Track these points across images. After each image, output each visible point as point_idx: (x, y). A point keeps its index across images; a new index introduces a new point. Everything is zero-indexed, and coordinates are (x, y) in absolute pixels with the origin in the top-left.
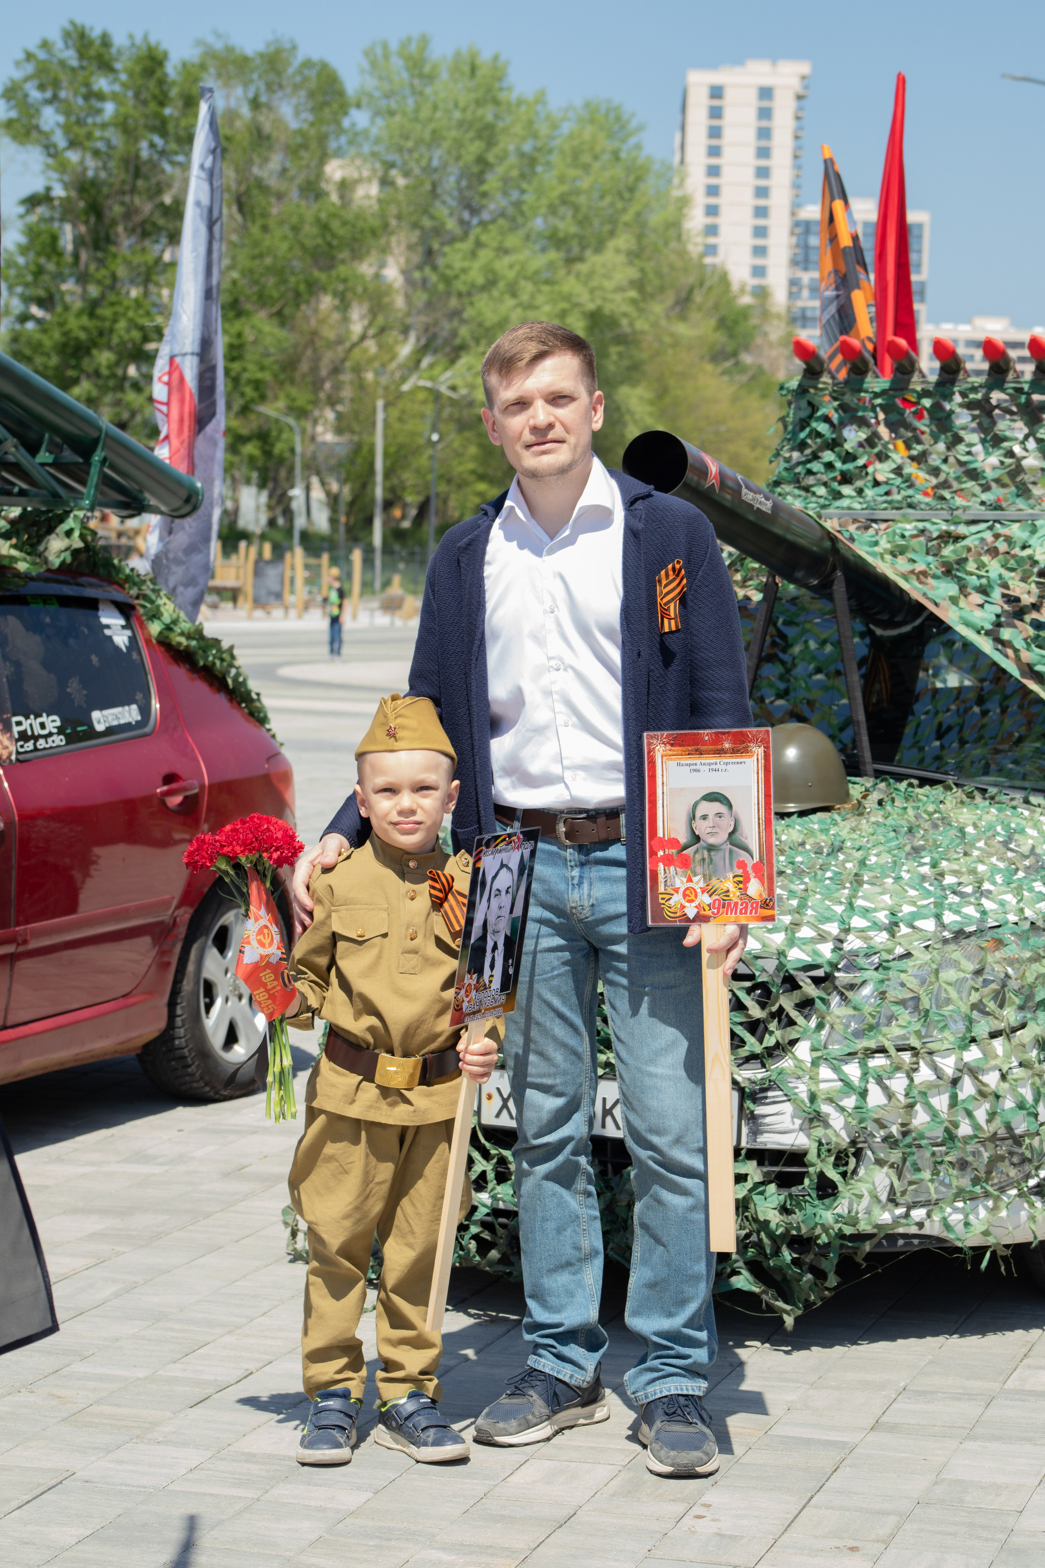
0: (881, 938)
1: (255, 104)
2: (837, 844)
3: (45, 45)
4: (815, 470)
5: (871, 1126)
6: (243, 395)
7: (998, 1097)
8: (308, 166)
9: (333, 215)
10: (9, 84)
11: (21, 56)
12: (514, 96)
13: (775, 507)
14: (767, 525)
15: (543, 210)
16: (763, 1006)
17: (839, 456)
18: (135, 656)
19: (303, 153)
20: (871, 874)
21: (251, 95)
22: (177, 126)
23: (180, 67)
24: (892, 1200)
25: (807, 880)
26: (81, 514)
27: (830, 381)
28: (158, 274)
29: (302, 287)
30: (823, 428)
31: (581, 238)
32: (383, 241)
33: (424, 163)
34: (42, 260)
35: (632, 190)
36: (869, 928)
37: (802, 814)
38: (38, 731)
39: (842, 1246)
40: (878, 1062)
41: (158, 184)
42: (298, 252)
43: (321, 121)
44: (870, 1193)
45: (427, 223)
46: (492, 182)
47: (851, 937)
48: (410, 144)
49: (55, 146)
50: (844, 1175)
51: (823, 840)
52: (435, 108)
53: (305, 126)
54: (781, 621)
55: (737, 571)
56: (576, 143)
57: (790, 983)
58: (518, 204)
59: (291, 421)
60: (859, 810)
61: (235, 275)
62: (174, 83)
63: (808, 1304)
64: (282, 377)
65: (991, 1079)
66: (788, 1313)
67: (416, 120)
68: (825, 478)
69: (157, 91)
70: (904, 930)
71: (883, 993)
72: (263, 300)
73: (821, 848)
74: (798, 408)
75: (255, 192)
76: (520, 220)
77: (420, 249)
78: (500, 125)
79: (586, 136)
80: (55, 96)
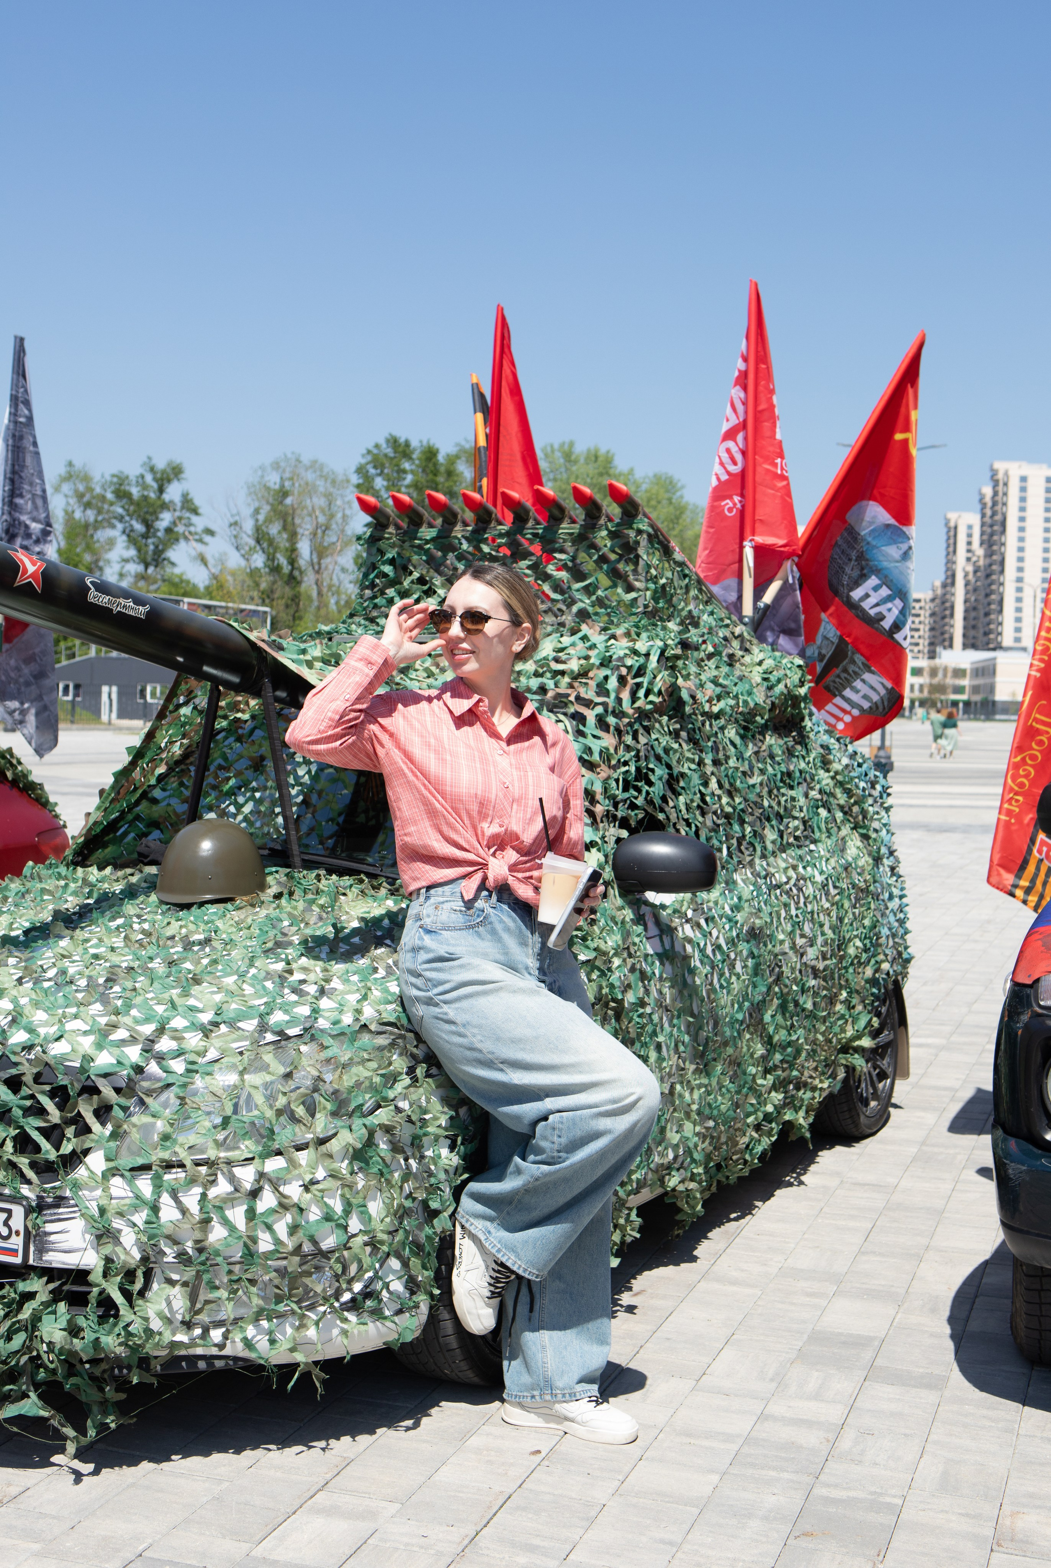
0: (195, 1039)
3: (377, 446)
5: (163, 1244)
7: (301, 1210)
10: (359, 466)
11: (365, 452)
12: (617, 471)
16: (62, 1110)
23: (445, 456)
24: (185, 1322)
25: (142, 978)
27: (394, 532)
35: (678, 518)
36: (186, 1029)
40: (173, 1176)
44: (158, 1314)
47: (163, 1038)
50: (128, 1297)
57: (90, 1089)
62: (442, 464)
65: (293, 1191)
66: (71, 1441)
69: (433, 469)
70: (222, 1030)
71: (184, 1098)
74: (370, 554)
79: (654, 491)
80: (382, 472)
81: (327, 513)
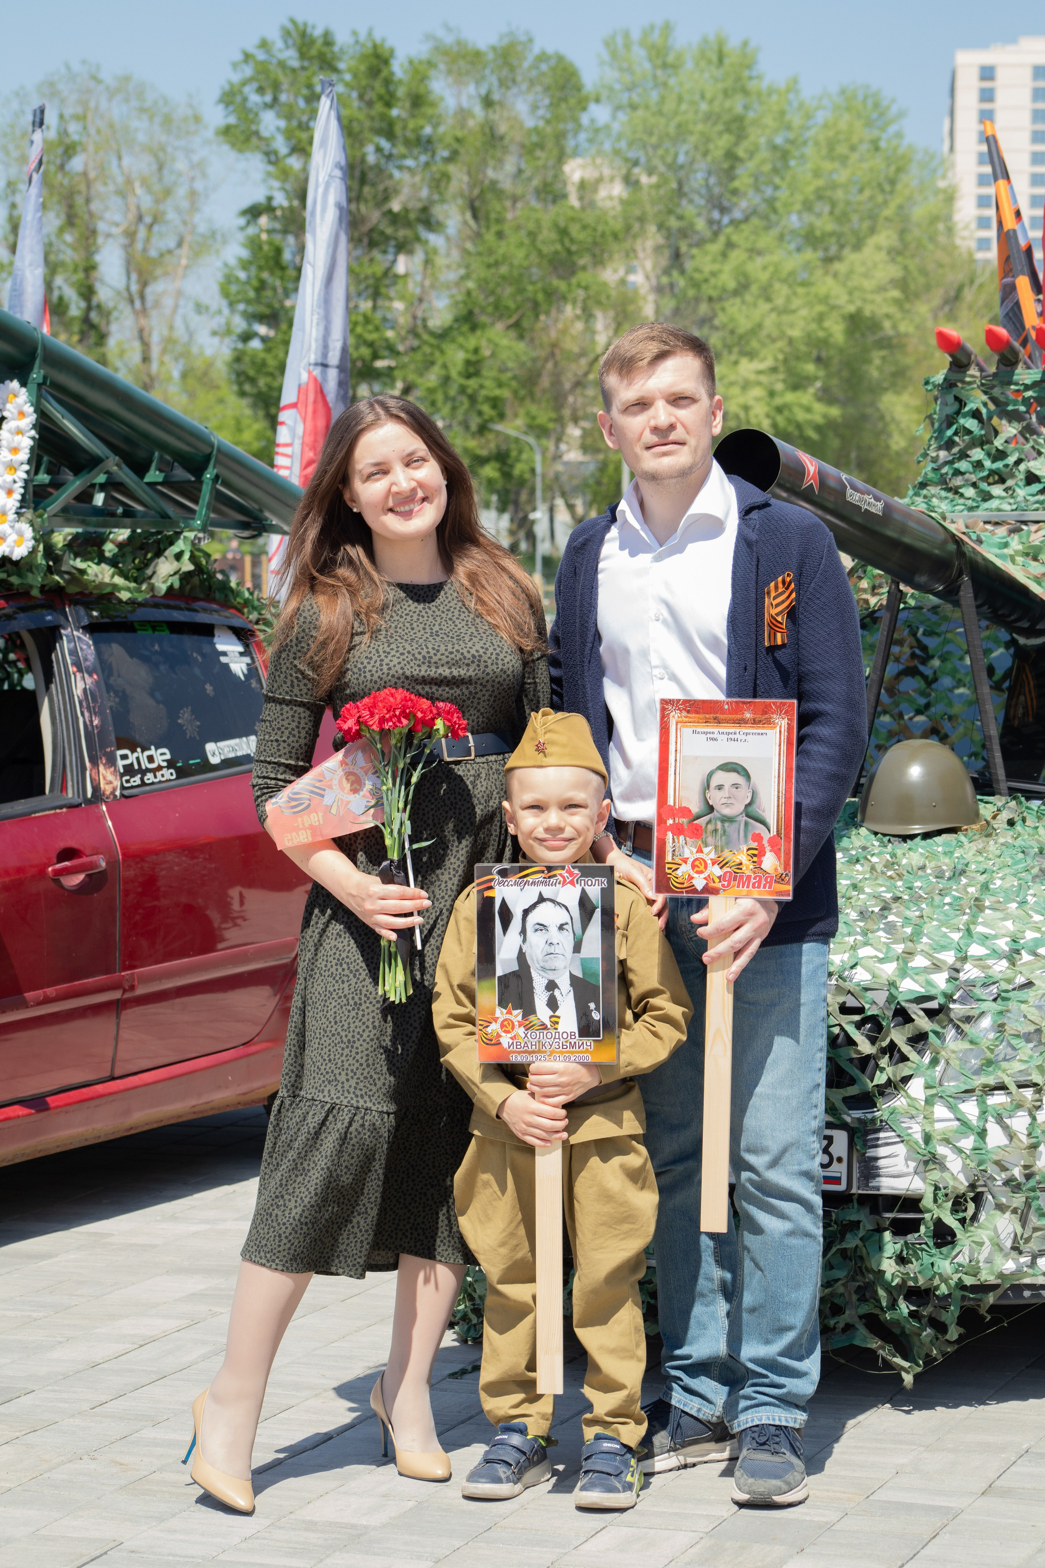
0: (1000, 967)
1: (488, 102)
2: (959, 867)
3: (264, 44)
4: (962, 470)
5: (992, 1169)
6: (480, 413)
8: (545, 167)
9: (573, 219)
10: (227, 88)
11: (239, 57)
12: (764, 85)
13: (887, 508)
14: (878, 528)
15: (798, 207)
16: (873, 1041)
17: (989, 455)
18: (254, 684)
19: (538, 153)
20: (993, 899)
21: (483, 91)
22: (405, 128)
23: (406, 65)
24: (1016, 1249)
25: (924, 906)
26: (191, 535)
27: (978, 374)
28: (387, 286)
29: (540, 297)
30: (971, 424)
31: (839, 236)
32: (627, 245)
33: (669, 160)
34: (265, 275)
35: (893, 182)
36: (988, 956)
37: (927, 836)
38: (145, 764)
39: (964, 1298)
40: (997, 1099)
41: (386, 190)
42: (534, 258)
43: (557, 118)
44: (991, 1240)
45: (673, 223)
46: (743, 180)
47: (968, 966)
48: (654, 140)
49: (276, 153)
50: (962, 1221)
51: (946, 863)
52: (680, 99)
53: (541, 124)
54: (921, 631)
55: (860, 578)
56: (831, 133)
57: (902, 1016)
58: (771, 202)
59: (531, 440)
60: (988, 831)
61: (471, 285)
62: (400, 82)
63: (929, 1360)
64: (522, 392)
66: (908, 1372)
67: (660, 113)
68: (973, 478)
69: (382, 91)
70: (1026, 957)
71: (1002, 1025)
72: (499, 310)
73: (943, 872)
74: (945, 404)
75: (489, 196)
76: (773, 217)
77: (667, 253)
78: (751, 115)
79: (843, 125)
80: (275, 99)
81: (157, 188)
